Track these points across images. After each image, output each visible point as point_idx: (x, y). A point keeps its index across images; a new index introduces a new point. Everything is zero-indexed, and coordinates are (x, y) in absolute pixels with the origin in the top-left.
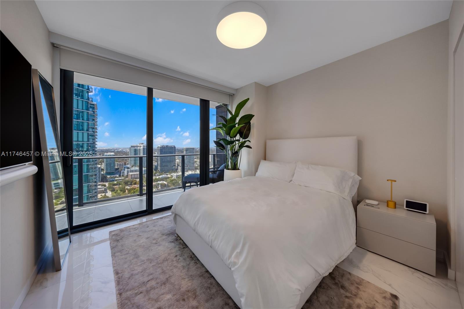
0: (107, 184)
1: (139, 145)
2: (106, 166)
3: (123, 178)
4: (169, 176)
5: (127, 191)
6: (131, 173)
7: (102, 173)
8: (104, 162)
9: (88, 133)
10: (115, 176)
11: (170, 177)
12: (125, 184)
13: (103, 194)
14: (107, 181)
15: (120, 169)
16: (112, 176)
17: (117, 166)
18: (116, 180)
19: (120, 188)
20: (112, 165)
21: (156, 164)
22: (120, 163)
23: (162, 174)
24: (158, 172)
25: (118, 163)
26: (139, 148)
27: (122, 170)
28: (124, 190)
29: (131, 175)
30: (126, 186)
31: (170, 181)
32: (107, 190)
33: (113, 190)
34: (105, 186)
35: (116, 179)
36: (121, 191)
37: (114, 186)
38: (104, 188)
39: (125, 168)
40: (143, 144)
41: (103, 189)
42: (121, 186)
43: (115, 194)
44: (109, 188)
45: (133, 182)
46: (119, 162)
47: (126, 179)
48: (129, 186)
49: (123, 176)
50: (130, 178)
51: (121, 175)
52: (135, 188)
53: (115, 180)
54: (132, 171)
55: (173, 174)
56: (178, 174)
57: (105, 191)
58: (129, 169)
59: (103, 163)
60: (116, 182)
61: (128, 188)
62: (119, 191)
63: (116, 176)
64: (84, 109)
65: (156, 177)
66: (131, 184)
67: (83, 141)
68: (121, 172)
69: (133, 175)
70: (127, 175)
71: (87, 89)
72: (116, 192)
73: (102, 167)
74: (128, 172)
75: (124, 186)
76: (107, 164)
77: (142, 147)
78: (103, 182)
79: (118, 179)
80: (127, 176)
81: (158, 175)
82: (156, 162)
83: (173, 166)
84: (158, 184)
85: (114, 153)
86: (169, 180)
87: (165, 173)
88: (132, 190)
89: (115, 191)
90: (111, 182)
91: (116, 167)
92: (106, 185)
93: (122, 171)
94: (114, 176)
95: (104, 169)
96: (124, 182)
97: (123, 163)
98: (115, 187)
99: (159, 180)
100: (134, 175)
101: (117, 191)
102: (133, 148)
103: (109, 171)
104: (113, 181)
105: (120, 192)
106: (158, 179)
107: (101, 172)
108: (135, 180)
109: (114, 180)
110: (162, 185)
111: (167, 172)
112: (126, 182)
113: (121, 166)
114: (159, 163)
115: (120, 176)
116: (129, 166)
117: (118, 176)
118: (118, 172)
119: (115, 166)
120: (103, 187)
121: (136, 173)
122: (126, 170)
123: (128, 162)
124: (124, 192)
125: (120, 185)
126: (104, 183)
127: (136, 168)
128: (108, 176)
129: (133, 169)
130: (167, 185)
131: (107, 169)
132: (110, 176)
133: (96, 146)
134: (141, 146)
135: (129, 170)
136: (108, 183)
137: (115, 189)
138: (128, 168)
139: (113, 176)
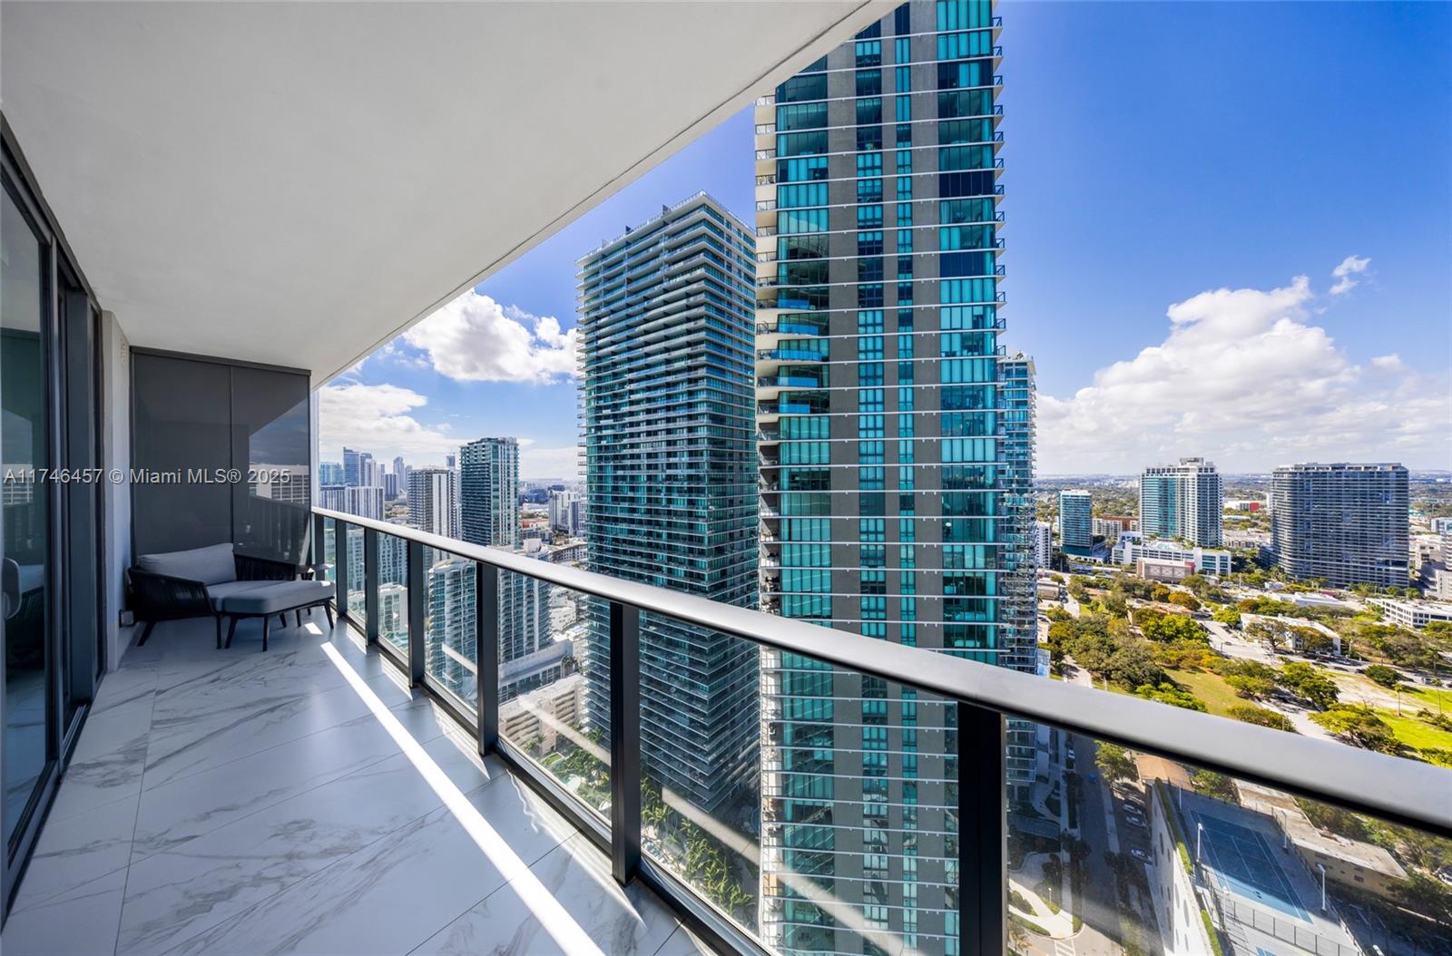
0: (1067, 577)
1: (1180, 467)
2: (1065, 526)
3: (1119, 570)
4: (1353, 604)
5: (1130, 614)
6: (1148, 561)
7: (1054, 544)
8: (1059, 515)
9: (996, 439)
10: (1093, 558)
11: (1362, 614)
12: (1126, 591)
13: (1056, 604)
14: (1066, 570)
15: (1107, 540)
16: (1083, 558)
17: (1099, 531)
18: (1095, 573)
19: (1106, 597)
20: (1083, 526)
21: (1268, 541)
22: (1109, 522)
23: (1304, 587)
24: (1281, 576)
25: (1101, 520)
26: (1179, 476)
27: (1114, 544)
28: (1122, 609)
29: (1148, 567)
30: (1127, 597)
31: (1365, 634)
32: (1066, 594)
33: (1085, 600)
34: (1061, 581)
35: (1094, 568)
36: (1110, 608)
37: (1087, 589)
38: (1060, 588)
39: (1123, 538)
40: (1196, 460)
41: (1057, 589)
42: (1109, 593)
43: (1090, 614)
44: (1074, 590)
45: (1155, 590)
46: (1106, 518)
47: (1130, 575)
48: (1138, 602)
49: (1117, 563)
50: (1143, 576)
51: (1113, 561)
52: (1163, 615)
53: (1090, 571)
54: (1153, 554)
55: (1391, 602)
56: (1427, 609)
57: (1061, 597)
58: (1140, 544)
59: (1057, 517)
60: (1093, 578)
61: (1137, 606)
62: (1102, 608)
63: (1095, 561)
64: (986, 379)
65: (1266, 595)
66: (1147, 596)
67: (984, 461)
68: (1110, 550)
69: (1155, 568)
70: (1131, 565)
71: (993, 327)
72: (1092, 608)
73: (1055, 529)
74: (1135, 554)
75: (1120, 596)
76: (1066, 522)
77: (1193, 475)
78: (1056, 570)
79: (1101, 572)
80: (1133, 566)
81: (1279, 590)
82: (1269, 534)
83: (1386, 563)
84: (1281, 628)
85: (1089, 492)
86: (1348, 625)
87: (1323, 585)
88: (1151, 615)
89: (1092, 604)
90: (1079, 573)
91: (1095, 533)
92: (1065, 580)
93: (1113, 549)
94: (1088, 558)
95: (1059, 535)
96: (1121, 585)
97: (1118, 522)
98: (1091, 591)
99: (1284, 608)
100: (1161, 567)
101: (1098, 605)
102: (1154, 476)
103: (1073, 542)
104: (1086, 572)
105: (1108, 612)
106: (1276, 605)
107: (1052, 540)
108: (1162, 587)
109: (1087, 569)
110: (1299, 635)
111: (1341, 587)
112: (1129, 586)
113: (1112, 533)
114: (1285, 536)
115: (1107, 561)
116: (1138, 534)
117: (1100, 560)
118: (1103, 547)
119: (1089, 529)
120: (1056, 583)
121: (1167, 562)
122: (1129, 545)
123: (1135, 523)
124: (1119, 617)
125: (1106, 589)
126: (1059, 574)
127: (1166, 543)
128: (1072, 557)
129: (1157, 545)
130: (1337, 643)
131: (1067, 534)
132: (1076, 556)
133: (1033, 472)
134: (1187, 470)
135: (1140, 547)
136: (1070, 575)
137: (1091, 597)
138: (1136, 541)
139: (1086, 559)
